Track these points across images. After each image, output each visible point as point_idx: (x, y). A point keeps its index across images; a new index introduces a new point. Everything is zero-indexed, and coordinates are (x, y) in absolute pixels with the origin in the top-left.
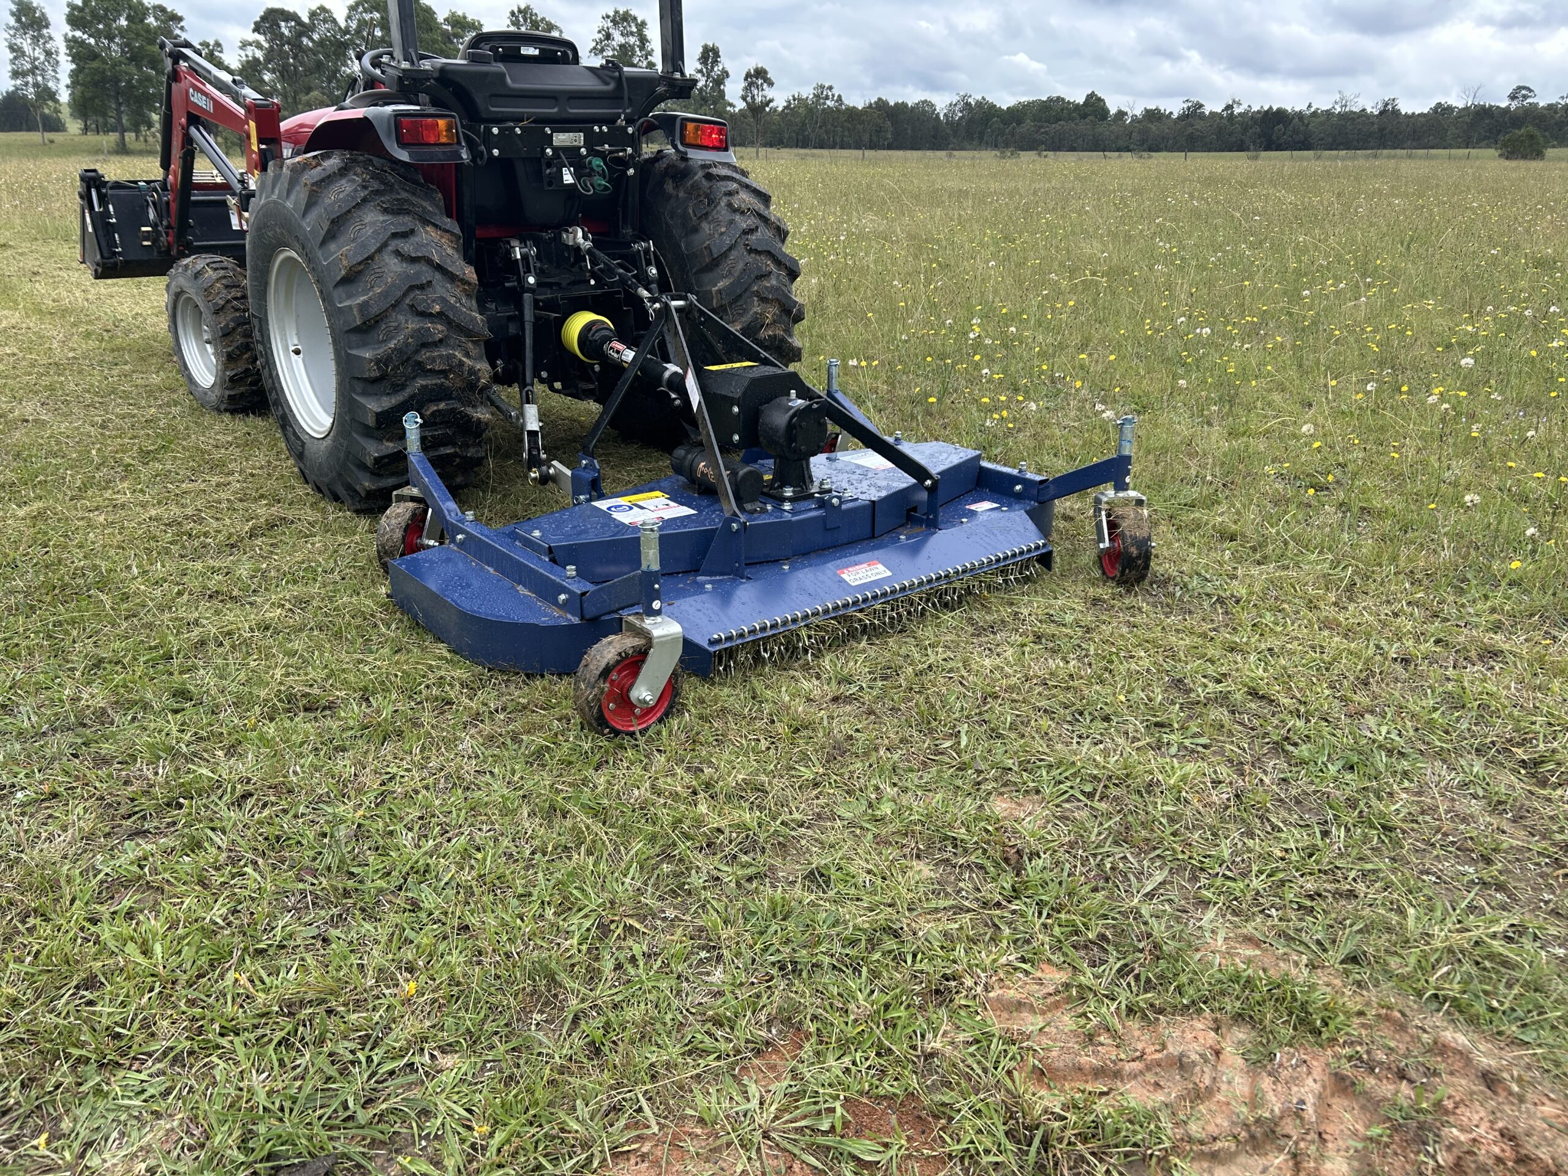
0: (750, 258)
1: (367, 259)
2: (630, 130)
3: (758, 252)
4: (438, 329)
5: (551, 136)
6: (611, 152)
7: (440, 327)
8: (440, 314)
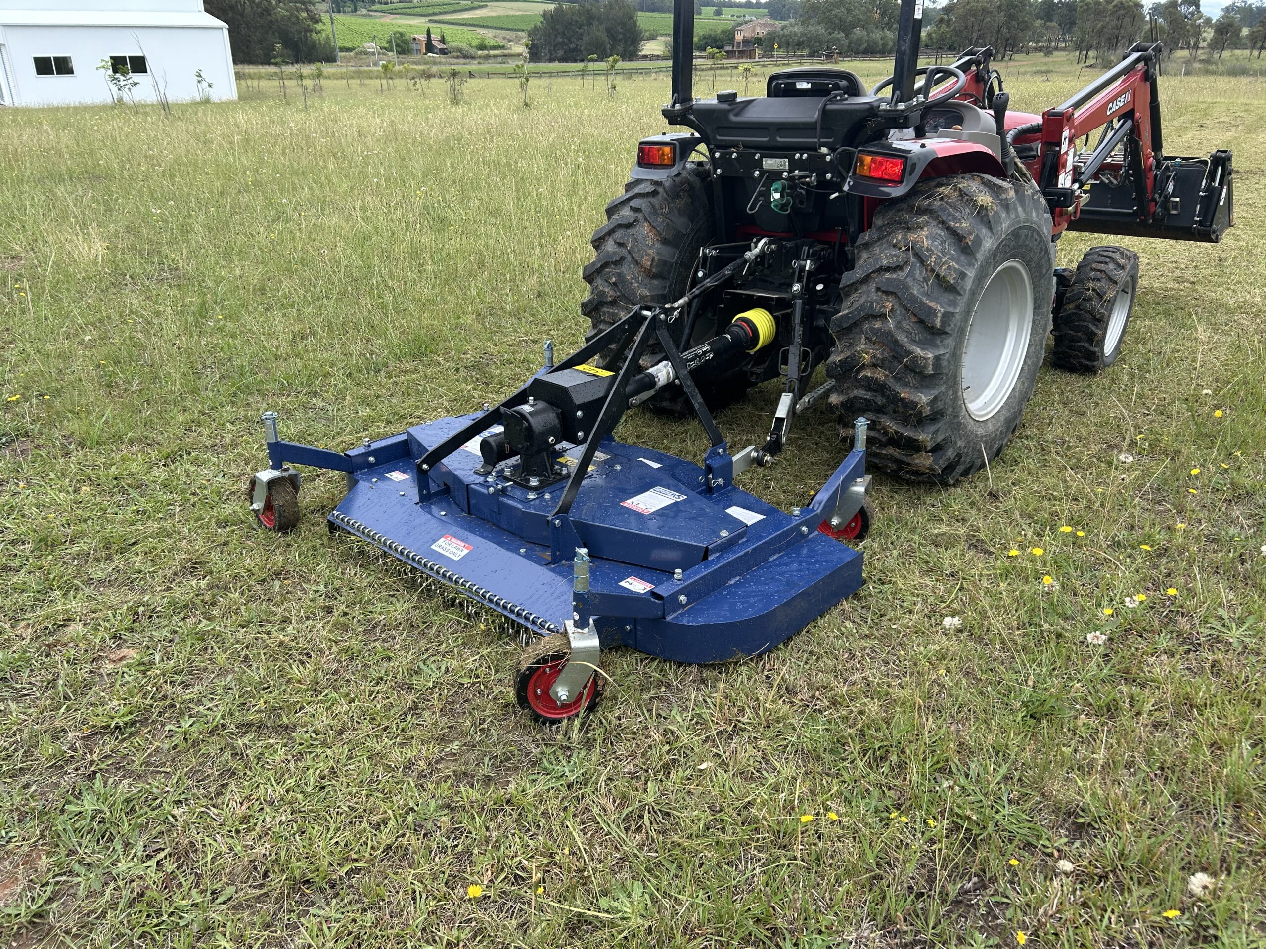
0: (874, 296)
1: (600, 238)
2: (828, 158)
3: (886, 293)
4: (610, 293)
5: (760, 160)
6: (801, 177)
7: (611, 293)
8: (615, 284)
